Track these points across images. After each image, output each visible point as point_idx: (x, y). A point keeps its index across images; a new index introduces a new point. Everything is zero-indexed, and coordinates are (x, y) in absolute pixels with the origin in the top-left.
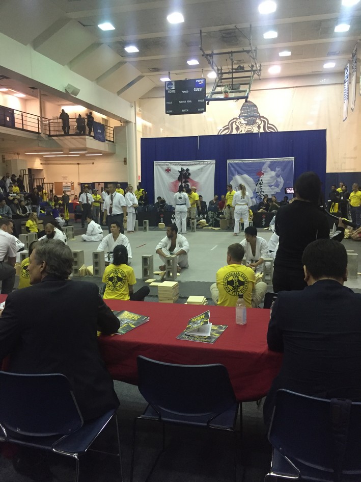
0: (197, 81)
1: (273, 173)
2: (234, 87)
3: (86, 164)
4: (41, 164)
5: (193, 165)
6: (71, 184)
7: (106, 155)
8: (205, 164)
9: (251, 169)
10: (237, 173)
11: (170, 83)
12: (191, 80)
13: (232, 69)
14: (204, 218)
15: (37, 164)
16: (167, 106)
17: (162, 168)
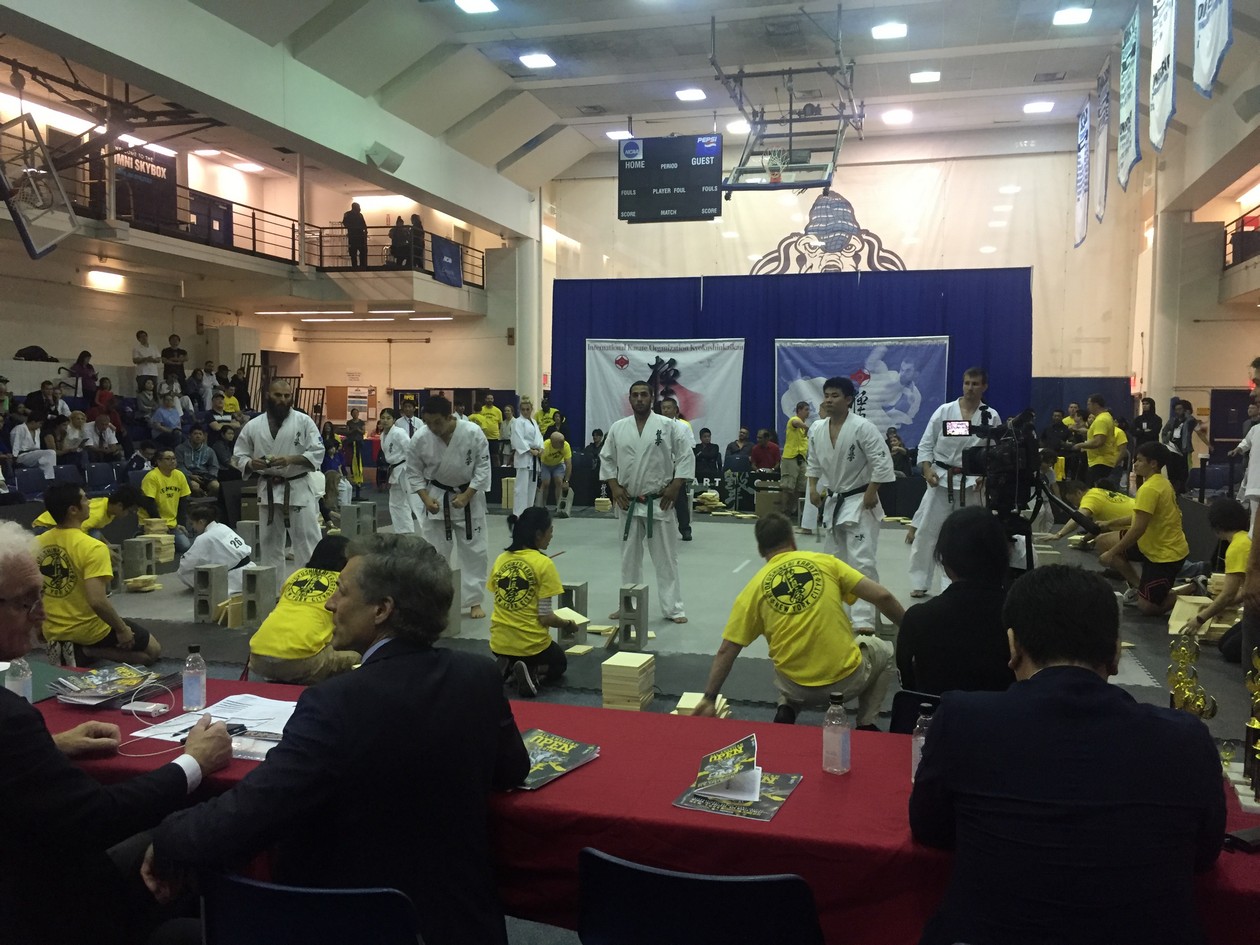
0: (699, 140)
1: (894, 376)
2: (794, 158)
3: (410, 341)
4: (295, 339)
5: (686, 349)
6: (370, 392)
7: (463, 320)
8: (718, 348)
9: (835, 363)
10: (799, 373)
11: (630, 145)
12: (685, 136)
13: (791, 112)
14: (713, 487)
15: (285, 340)
16: (621, 199)
17: (606, 356)
